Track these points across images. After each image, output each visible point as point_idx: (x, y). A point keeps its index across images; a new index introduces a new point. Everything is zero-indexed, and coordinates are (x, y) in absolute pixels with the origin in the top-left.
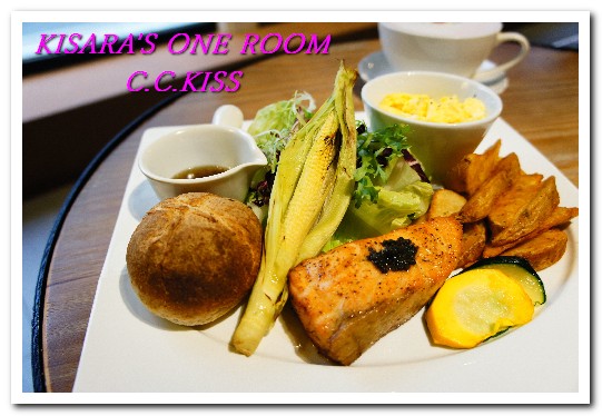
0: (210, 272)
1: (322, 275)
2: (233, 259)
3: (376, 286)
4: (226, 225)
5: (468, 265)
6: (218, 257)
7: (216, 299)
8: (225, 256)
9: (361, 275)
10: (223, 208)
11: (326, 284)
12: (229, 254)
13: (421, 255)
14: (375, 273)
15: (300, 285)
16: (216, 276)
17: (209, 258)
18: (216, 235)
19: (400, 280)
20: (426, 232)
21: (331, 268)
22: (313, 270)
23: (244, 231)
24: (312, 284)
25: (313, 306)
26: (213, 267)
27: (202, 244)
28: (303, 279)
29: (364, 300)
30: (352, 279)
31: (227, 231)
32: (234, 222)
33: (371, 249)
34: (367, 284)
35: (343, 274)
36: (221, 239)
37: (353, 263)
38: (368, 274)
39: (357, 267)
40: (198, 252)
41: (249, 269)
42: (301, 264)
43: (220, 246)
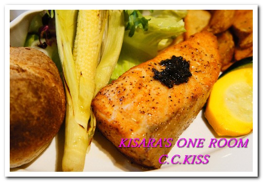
0: (33, 116)
1: (122, 99)
2: (49, 102)
3: (168, 100)
4: (33, 72)
5: (225, 68)
6: (36, 103)
7: (41, 139)
8: (42, 100)
9: (153, 93)
10: (25, 57)
11: (127, 106)
12: (45, 97)
13: (193, 67)
14: (163, 89)
15: (106, 111)
16: (38, 119)
17: (30, 105)
18: (30, 83)
19: (184, 91)
20: (191, 48)
21: (128, 92)
22: (113, 97)
23: (48, 74)
24: (116, 108)
25: (124, 126)
26: (35, 112)
27: (20, 94)
28: (108, 106)
29: (163, 113)
30: (148, 97)
31: (37, 78)
32: (39, 69)
33: (154, 70)
34: (160, 99)
35: (140, 95)
36: (35, 86)
37: (145, 85)
38: (159, 91)
39: (148, 87)
40: (19, 101)
41: (60, 107)
42: (100, 93)
43: (36, 92)
